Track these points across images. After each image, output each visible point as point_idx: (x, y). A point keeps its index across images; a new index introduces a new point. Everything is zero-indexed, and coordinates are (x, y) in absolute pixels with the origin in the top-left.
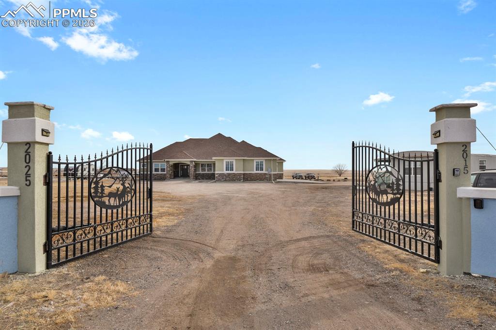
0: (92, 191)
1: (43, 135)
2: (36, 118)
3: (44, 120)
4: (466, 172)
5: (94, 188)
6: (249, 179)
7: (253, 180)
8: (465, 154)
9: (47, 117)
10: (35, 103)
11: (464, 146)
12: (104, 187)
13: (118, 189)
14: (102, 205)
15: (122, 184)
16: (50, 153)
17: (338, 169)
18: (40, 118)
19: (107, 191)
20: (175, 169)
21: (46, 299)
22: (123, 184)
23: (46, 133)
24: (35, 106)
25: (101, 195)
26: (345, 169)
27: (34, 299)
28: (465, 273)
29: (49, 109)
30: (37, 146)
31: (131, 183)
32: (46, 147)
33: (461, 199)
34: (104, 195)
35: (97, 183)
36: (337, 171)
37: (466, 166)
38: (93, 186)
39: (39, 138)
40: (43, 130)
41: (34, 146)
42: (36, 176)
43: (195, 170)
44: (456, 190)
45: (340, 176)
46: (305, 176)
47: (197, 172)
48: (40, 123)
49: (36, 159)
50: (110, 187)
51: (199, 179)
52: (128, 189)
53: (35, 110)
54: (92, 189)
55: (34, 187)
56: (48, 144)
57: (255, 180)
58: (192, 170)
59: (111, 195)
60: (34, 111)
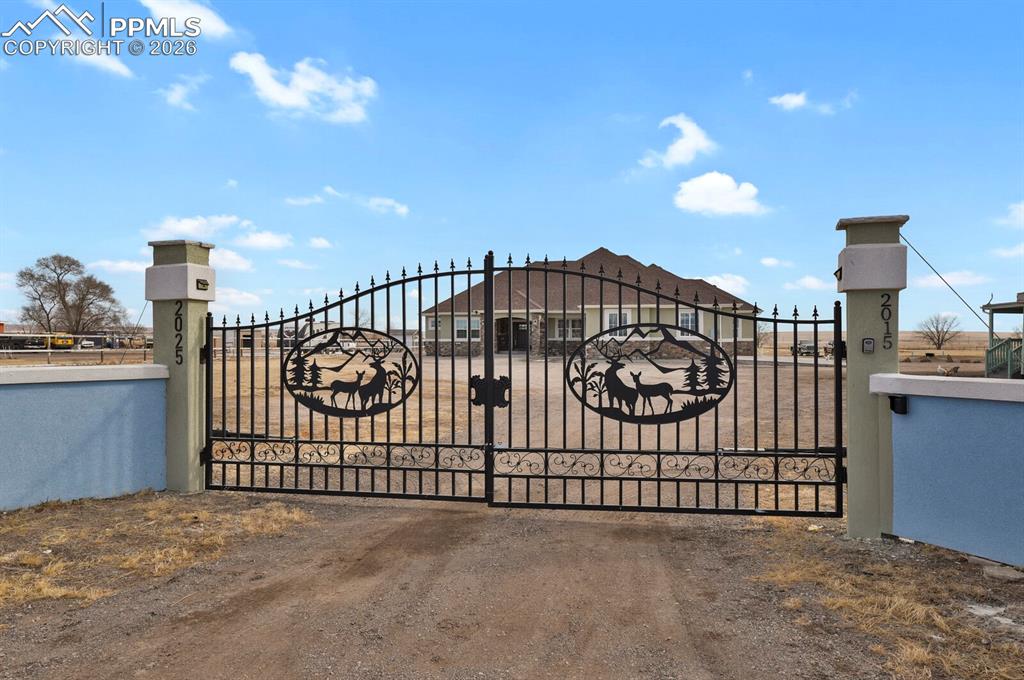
0: (289, 375)
1: (198, 288)
2: (188, 264)
3: (200, 266)
4: (888, 345)
5: (293, 370)
6: (664, 355)
7: (673, 358)
8: (886, 312)
9: (205, 261)
10: (187, 242)
11: (886, 297)
12: (319, 369)
13: (360, 376)
14: (315, 405)
15: (372, 365)
16: (209, 314)
17: (933, 330)
18: (195, 262)
19: (327, 378)
20: (502, 332)
21: (196, 521)
22: (377, 365)
23: (202, 284)
24: (188, 248)
25: (311, 384)
26: (953, 329)
27: (181, 520)
28: (884, 535)
29: (208, 249)
30: (191, 306)
31: (404, 362)
32: (204, 305)
33: (876, 395)
34: (319, 385)
35: (300, 362)
36: (929, 336)
37: (888, 333)
38: (290, 366)
39: (193, 293)
40: (198, 281)
41: (187, 305)
42: (190, 348)
43: (545, 335)
44: (869, 378)
45: (939, 348)
46: (825, 349)
47: (549, 339)
48: (194, 271)
49: (189, 325)
50: (337, 369)
51: (555, 355)
52: (393, 377)
53: (188, 252)
54: (288, 373)
55: (187, 366)
56: (206, 302)
57: (679, 358)
58: (536, 335)
59: (337, 387)
60: (186, 254)
